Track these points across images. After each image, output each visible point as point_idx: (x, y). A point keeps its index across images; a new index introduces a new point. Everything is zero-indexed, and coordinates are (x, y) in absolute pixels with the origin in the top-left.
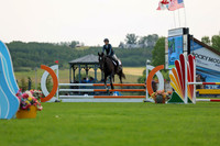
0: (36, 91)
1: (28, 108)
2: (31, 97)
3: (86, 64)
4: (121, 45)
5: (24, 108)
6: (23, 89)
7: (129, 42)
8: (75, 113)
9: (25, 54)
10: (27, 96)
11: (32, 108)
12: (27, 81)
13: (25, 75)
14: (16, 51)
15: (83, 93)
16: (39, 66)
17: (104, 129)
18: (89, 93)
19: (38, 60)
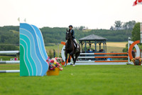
0: (58, 58)
1: (54, 69)
2: (56, 62)
3: (90, 40)
4: (112, 28)
5: (51, 69)
6: (50, 57)
7: (117, 26)
8: (83, 72)
9: (51, 35)
10: (53, 62)
11: (56, 69)
12: (53, 52)
13: (51, 48)
14: (46, 33)
15: (88, 59)
16: (60, 43)
17: (102, 82)
18: (92, 59)
19: (59, 38)
